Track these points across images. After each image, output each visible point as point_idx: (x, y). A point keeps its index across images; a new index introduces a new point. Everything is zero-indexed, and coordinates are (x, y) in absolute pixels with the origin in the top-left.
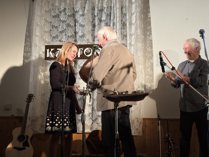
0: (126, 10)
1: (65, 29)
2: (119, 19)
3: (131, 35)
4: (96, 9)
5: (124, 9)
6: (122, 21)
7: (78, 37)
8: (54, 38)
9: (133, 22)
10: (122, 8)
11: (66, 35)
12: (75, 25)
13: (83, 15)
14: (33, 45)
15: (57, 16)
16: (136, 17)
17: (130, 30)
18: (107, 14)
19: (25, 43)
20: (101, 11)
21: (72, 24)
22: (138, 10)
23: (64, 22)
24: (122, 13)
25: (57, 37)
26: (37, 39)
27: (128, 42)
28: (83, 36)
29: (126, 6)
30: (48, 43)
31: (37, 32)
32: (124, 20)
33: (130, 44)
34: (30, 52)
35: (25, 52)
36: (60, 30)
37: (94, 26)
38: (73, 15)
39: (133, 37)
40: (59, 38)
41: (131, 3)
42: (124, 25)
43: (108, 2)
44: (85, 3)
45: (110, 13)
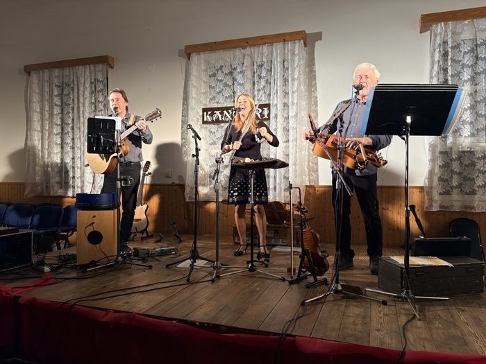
0: (288, 64)
1: (223, 90)
2: (280, 74)
3: (293, 92)
4: (255, 64)
5: (286, 63)
6: (283, 76)
8: (211, 99)
9: (296, 77)
10: (284, 61)
11: (223, 95)
12: (233, 84)
13: (241, 72)
14: (189, 108)
15: (214, 75)
16: (299, 72)
17: (293, 88)
18: (268, 70)
19: (183, 106)
20: (261, 66)
21: (230, 83)
22: (302, 62)
23: (221, 81)
24: (284, 67)
25: (214, 98)
26: (194, 101)
27: (290, 100)
29: (288, 59)
30: (205, 105)
31: (193, 93)
32: (286, 76)
33: (293, 104)
34: (188, 116)
35: (183, 116)
36: (217, 90)
37: (253, 84)
38: (231, 73)
39: (296, 95)
40: (217, 100)
41: (293, 54)
42: (286, 80)
43: (268, 55)
44: (244, 58)
45: (271, 68)
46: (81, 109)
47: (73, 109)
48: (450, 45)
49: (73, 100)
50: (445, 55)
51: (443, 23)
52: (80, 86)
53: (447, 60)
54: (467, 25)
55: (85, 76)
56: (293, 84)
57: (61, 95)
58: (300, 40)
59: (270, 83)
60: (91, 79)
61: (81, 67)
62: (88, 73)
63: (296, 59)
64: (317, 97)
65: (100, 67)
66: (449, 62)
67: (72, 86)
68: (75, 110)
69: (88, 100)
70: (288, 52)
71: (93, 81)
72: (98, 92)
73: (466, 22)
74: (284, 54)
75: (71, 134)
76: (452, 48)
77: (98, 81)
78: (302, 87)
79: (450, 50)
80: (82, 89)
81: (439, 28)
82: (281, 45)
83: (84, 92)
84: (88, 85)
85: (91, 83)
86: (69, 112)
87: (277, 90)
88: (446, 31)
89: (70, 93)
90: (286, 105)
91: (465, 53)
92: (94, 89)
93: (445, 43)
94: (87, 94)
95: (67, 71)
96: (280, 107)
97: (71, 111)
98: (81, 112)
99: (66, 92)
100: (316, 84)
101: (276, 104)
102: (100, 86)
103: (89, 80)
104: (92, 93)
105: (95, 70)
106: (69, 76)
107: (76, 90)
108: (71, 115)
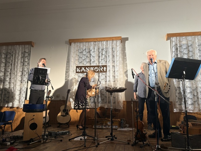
1: (86, 59)
3: (117, 61)
4: (100, 49)
5: (113, 49)
6: (112, 54)
7: (91, 62)
8: (80, 62)
9: (118, 55)
10: (112, 48)
11: (86, 61)
12: (90, 57)
13: (94, 52)
14: (70, 66)
15: (82, 52)
16: (119, 53)
17: (116, 59)
18: (106, 51)
19: (67, 65)
20: (103, 50)
21: (89, 56)
22: (120, 49)
23: (85, 55)
24: (112, 51)
25: (82, 62)
26: (72, 63)
27: (116, 64)
28: (94, 62)
29: (114, 47)
30: (77, 65)
31: (72, 60)
32: (113, 54)
33: (117, 65)
34: (69, 69)
35: (66, 69)
36: (83, 59)
37: (99, 57)
38: (89, 52)
39: (118, 62)
41: (117, 46)
42: (113, 56)
43: (106, 45)
44: (95, 46)
45: (107, 51)
46: (16, 65)
47: (11, 65)
48: (178, 45)
49: (12, 60)
50: (177, 49)
51: (175, 37)
52: (16, 54)
53: (177, 51)
54: (184, 38)
55: (19, 50)
56: (117, 58)
57: (6, 58)
58: (119, 40)
59: (107, 57)
60: (22, 51)
61: (17, 46)
62: (21, 49)
63: (118, 47)
64: (127, 64)
65: (27, 46)
66: (179, 52)
67: (12, 54)
68: (13, 65)
69: (20, 60)
70: (114, 44)
71: (23, 52)
72: (25, 57)
73: (184, 37)
74: (113, 45)
75: (9, 76)
76: (179, 47)
77: (26, 52)
78: (120, 59)
79: (178, 47)
80: (17, 55)
81: (174, 39)
82: (111, 41)
83: (18, 57)
84: (20, 54)
85: (22, 53)
86: (9, 66)
87: (110, 60)
88: (176, 40)
89: (11, 57)
90: (113, 66)
91: (184, 49)
92: (23, 56)
93: (176, 45)
94: (20, 57)
95: (10, 47)
96: (111, 67)
97: (10, 65)
98: (16, 66)
99: (8, 56)
100: (126, 58)
101: (110, 66)
102: (27, 55)
103: (21, 52)
104: (22, 57)
105: (24, 47)
106: (11, 50)
107: (14, 56)
108: (10, 67)
